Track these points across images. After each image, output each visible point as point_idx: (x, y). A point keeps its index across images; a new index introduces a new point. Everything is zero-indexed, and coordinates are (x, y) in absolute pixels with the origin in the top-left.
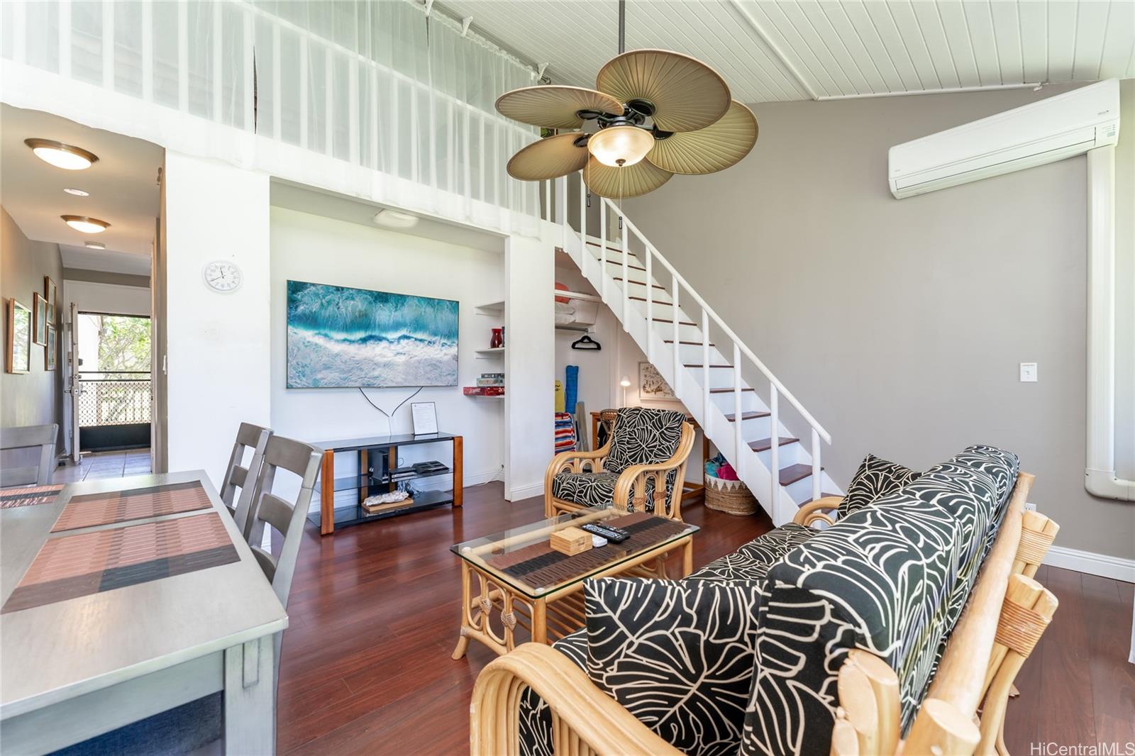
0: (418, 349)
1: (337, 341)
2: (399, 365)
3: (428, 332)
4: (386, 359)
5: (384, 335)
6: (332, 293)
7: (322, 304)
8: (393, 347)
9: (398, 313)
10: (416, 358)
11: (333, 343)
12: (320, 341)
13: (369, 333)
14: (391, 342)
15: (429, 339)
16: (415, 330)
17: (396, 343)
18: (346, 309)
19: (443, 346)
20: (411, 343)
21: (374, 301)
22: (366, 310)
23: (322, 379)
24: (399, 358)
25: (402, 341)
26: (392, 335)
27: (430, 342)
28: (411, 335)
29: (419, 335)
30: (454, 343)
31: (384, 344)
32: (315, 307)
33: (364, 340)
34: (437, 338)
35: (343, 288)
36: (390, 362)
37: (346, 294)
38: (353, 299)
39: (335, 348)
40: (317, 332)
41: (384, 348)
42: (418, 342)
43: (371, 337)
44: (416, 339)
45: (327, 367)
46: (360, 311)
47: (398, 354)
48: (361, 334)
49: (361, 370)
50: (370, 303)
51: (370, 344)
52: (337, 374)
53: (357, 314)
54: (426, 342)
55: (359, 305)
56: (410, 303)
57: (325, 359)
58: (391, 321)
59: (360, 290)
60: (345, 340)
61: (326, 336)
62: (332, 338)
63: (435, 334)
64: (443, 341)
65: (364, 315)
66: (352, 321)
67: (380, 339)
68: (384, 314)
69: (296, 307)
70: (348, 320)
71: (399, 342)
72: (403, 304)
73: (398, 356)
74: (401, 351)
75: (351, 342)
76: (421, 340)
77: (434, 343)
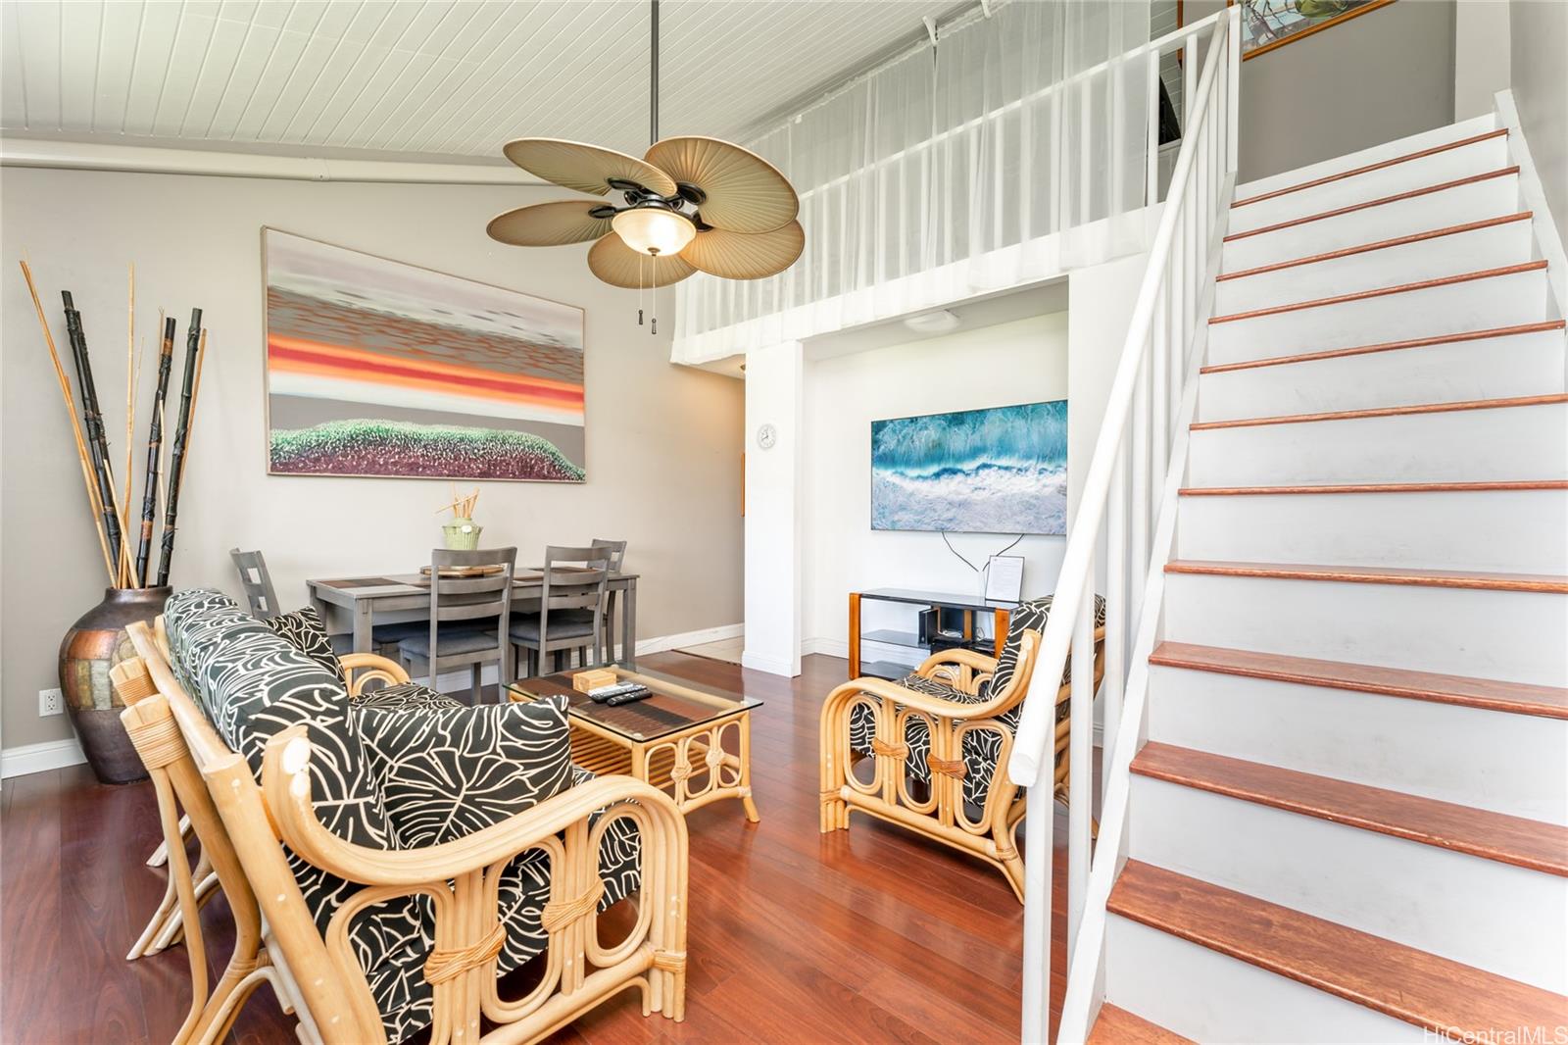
0: (1003, 480)
1: (912, 479)
2: (976, 504)
3: (1017, 455)
4: (961, 497)
5: (959, 466)
6: (907, 426)
7: (898, 440)
8: (969, 480)
9: (976, 437)
10: (999, 494)
11: (908, 481)
12: (897, 480)
13: (943, 466)
14: (968, 475)
15: (1019, 466)
16: (999, 454)
17: (973, 475)
18: (920, 442)
19: (1040, 473)
20: (993, 473)
21: (949, 426)
22: (939, 438)
23: (899, 521)
24: (977, 495)
25: (981, 471)
26: (969, 466)
27: (1020, 470)
28: (993, 462)
29: (1004, 462)
30: (1060, 466)
31: (960, 477)
32: (892, 445)
33: (937, 475)
34: (1032, 462)
35: (916, 418)
36: (966, 500)
37: (920, 423)
38: (926, 428)
39: (909, 486)
40: (894, 471)
41: (959, 483)
42: (1002, 472)
43: (945, 471)
44: (1000, 468)
45: (903, 508)
46: (933, 441)
47: (976, 489)
48: (935, 469)
49: (935, 511)
50: (944, 429)
51: (944, 478)
52: (911, 516)
53: (930, 445)
54: (1015, 470)
55: (932, 434)
56: (991, 419)
57: (901, 499)
58: (968, 448)
59: (934, 416)
60: (919, 477)
61: (902, 474)
62: (907, 476)
63: (1028, 457)
64: (1040, 466)
65: (938, 445)
66: (926, 455)
67: (954, 472)
68: (959, 439)
69: (879, 447)
70: (922, 454)
71: (977, 474)
72: (982, 423)
73: (976, 492)
74: (980, 485)
75: (925, 478)
76: (1007, 468)
77: (1026, 471)
